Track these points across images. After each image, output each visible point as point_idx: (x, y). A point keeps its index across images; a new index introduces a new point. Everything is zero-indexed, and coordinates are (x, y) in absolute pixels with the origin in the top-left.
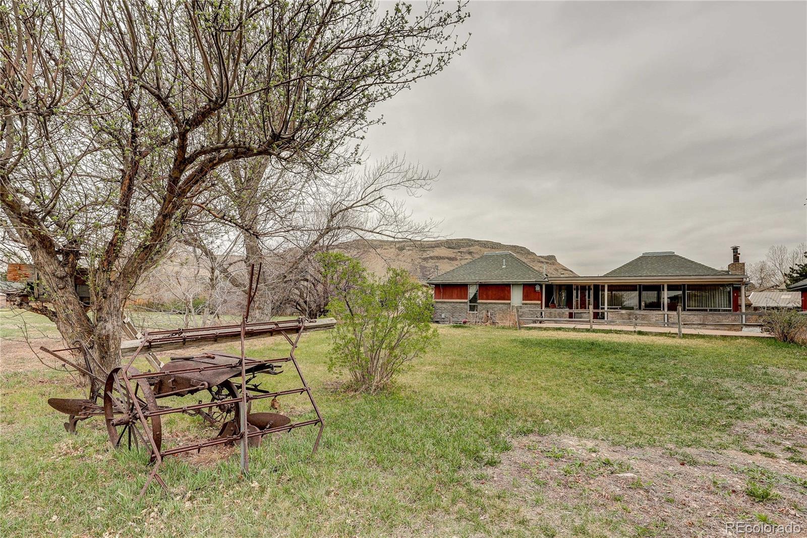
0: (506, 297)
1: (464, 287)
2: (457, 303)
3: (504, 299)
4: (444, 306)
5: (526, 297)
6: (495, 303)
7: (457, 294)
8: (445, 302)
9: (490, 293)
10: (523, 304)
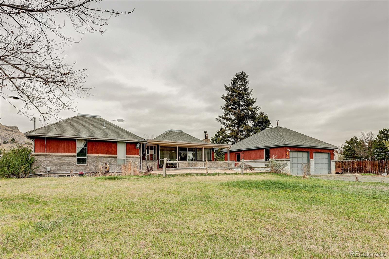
0: (113, 152)
1: (72, 141)
2: (65, 156)
3: (111, 153)
4: (49, 159)
5: (128, 152)
6: (104, 157)
7: (64, 148)
8: (50, 156)
9: (99, 148)
10: (127, 157)
